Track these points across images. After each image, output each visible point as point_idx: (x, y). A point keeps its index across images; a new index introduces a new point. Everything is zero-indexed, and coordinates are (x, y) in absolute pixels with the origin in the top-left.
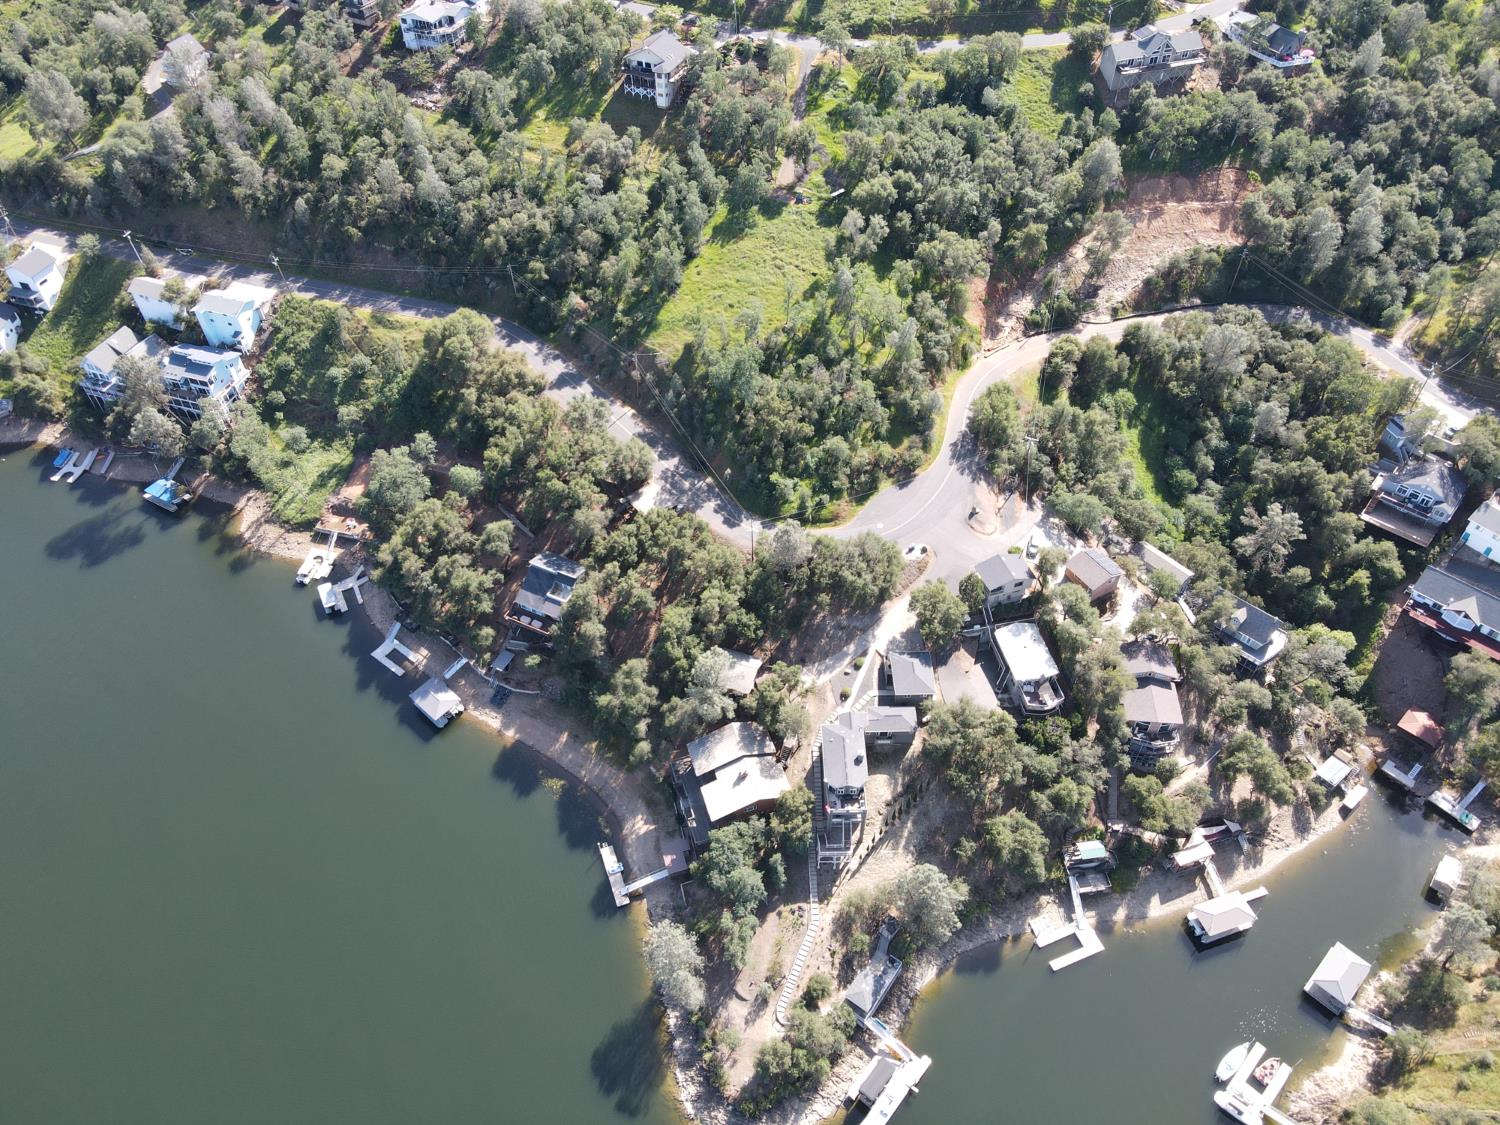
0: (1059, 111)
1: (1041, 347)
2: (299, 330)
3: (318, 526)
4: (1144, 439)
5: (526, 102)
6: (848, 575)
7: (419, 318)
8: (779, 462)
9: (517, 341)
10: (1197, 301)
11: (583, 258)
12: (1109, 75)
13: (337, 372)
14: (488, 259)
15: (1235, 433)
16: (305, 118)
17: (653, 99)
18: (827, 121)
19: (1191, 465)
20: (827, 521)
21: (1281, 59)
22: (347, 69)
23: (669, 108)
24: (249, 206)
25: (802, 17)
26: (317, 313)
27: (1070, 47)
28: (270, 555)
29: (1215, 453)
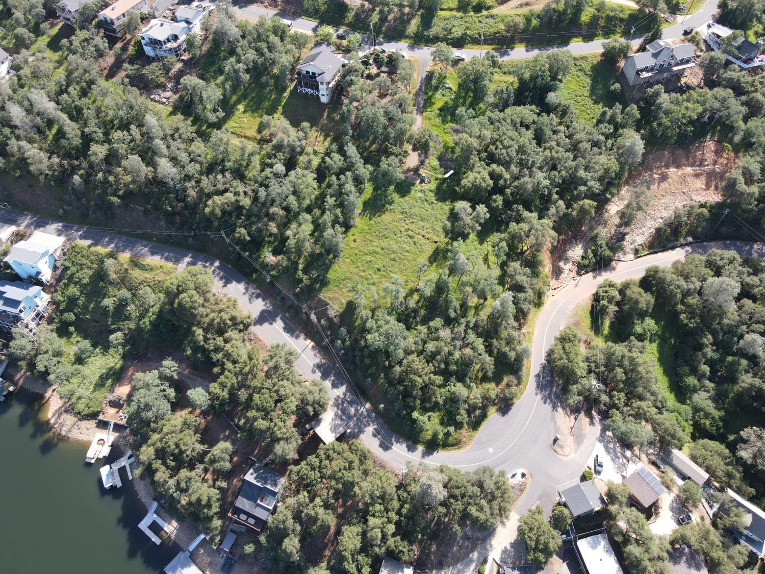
0: (596, 102)
1: (590, 284)
2: (81, 269)
3: (101, 417)
4: (661, 350)
5: (230, 98)
6: (473, 510)
7: (163, 262)
8: (418, 402)
9: (231, 282)
10: (690, 239)
11: (273, 228)
12: (631, 76)
13: (108, 302)
14: (208, 221)
15: (723, 347)
16: (76, 114)
17: (318, 96)
18: (439, 115)
19: (694, 371)
20: (452, 445)
21: (745, 62)
22: (106, 72)
23: (329, 103)
24: (43, 177)
25: (418, 32)
26: (93, 257)
27: (603, 55)
28: (68, 438)
29: (710, 362)
